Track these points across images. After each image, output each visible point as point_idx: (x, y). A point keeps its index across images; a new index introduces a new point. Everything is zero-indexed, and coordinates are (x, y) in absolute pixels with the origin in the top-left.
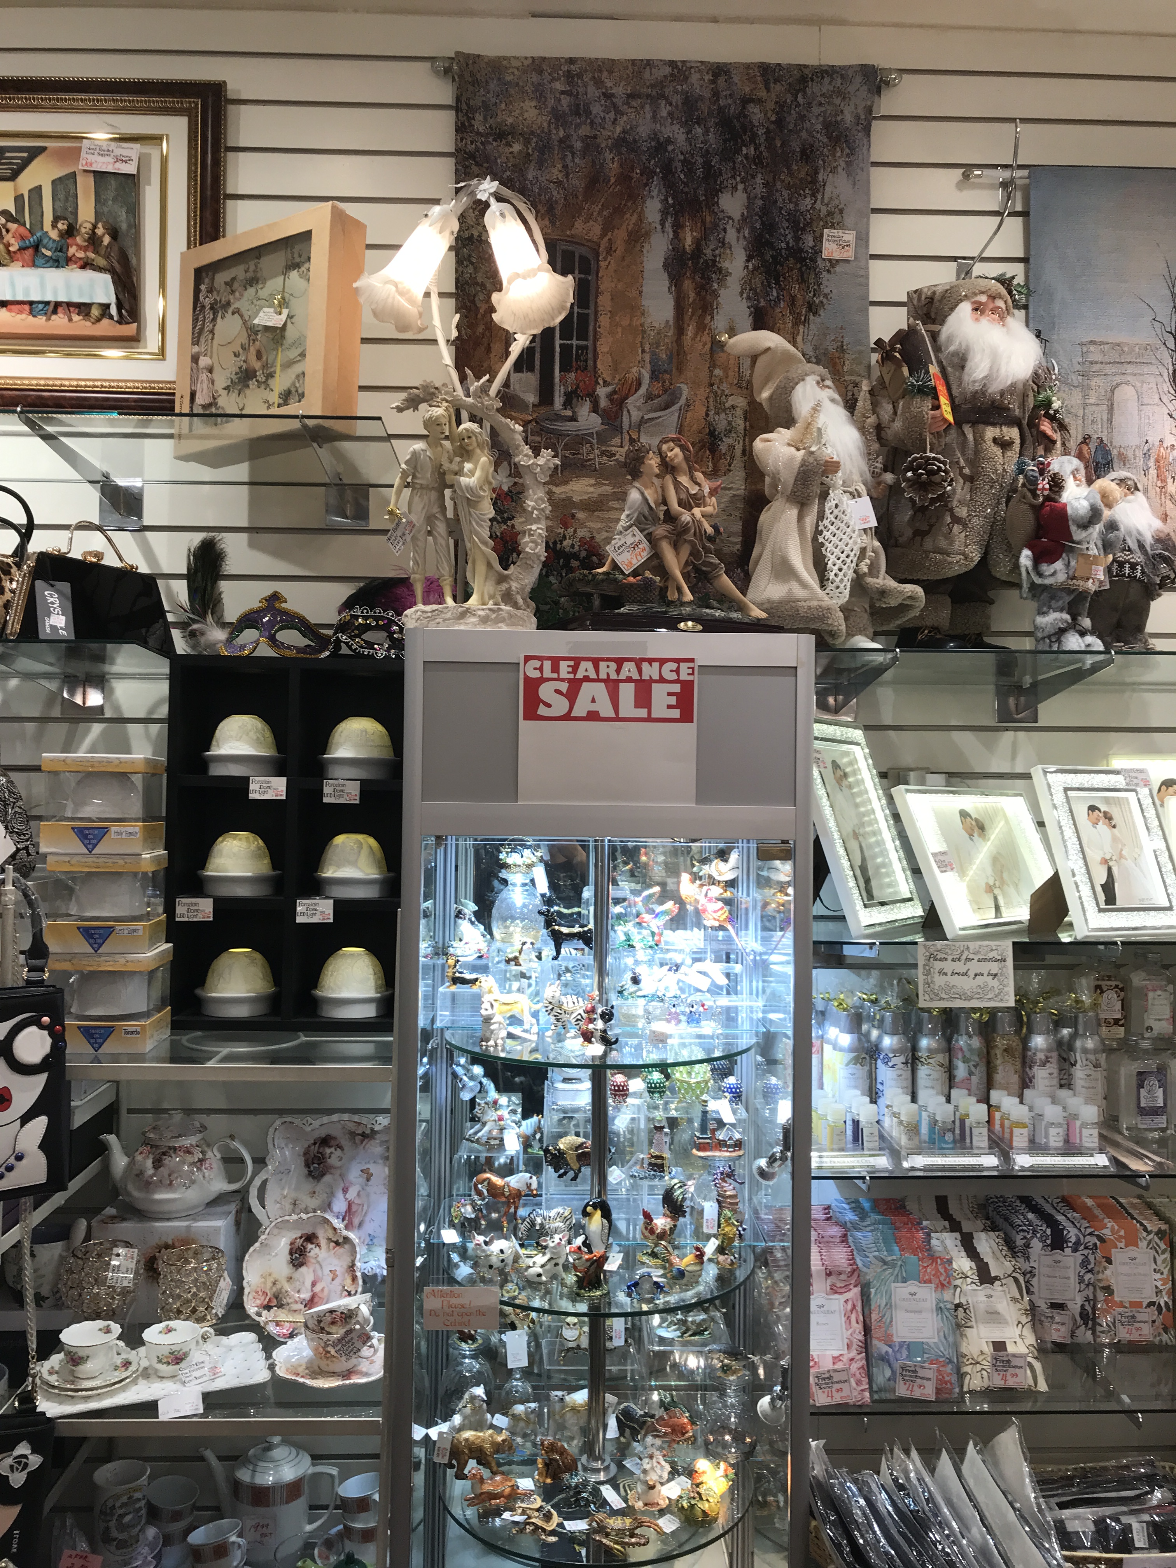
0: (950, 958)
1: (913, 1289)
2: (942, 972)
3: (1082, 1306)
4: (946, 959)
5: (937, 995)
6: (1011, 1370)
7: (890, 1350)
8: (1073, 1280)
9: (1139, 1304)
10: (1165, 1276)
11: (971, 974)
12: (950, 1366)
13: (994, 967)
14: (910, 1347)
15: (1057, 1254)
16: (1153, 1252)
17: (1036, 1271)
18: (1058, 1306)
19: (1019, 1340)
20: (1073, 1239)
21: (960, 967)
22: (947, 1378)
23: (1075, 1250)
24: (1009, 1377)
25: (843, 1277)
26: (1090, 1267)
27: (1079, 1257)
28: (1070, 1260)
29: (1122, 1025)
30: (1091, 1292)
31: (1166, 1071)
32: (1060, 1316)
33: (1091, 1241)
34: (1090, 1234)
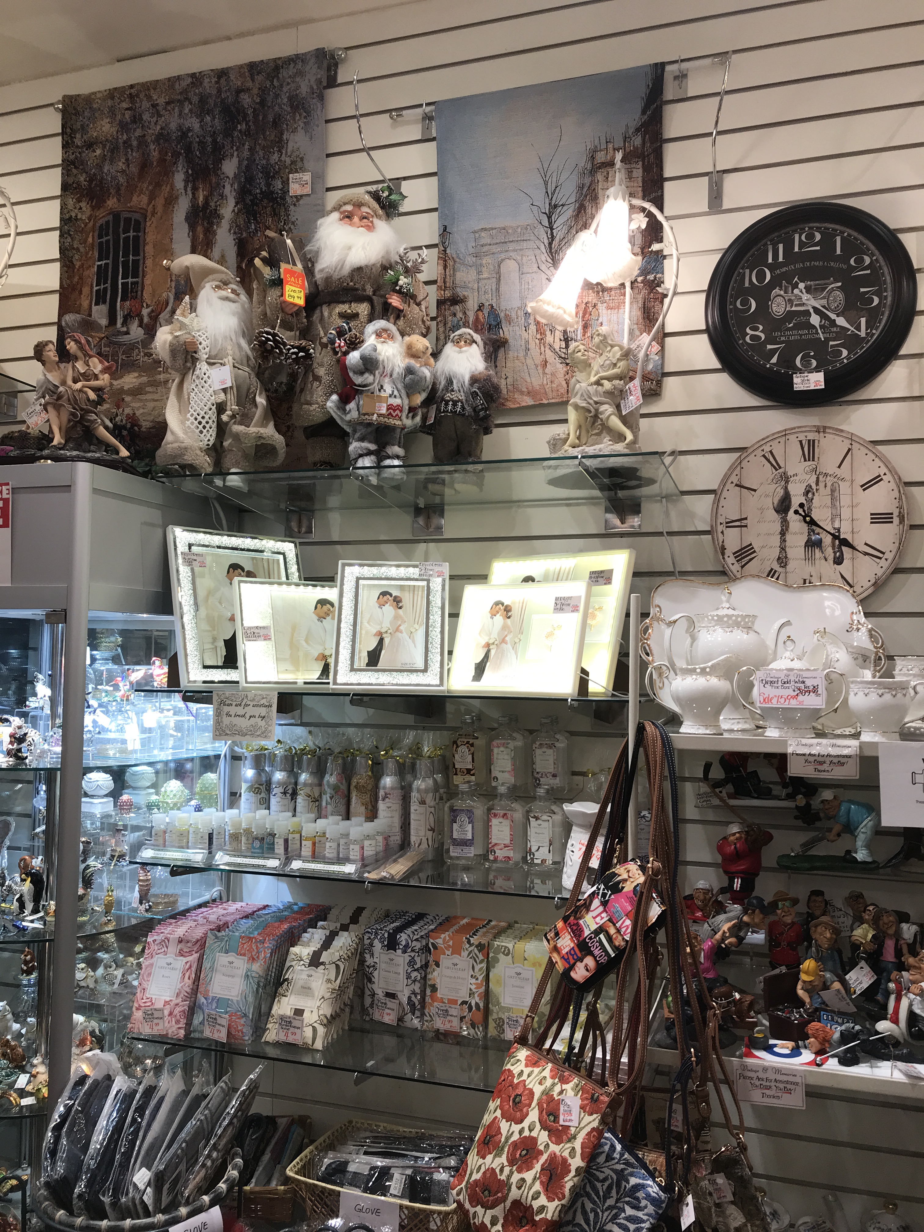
0: (234, 704)
1: (231, 959)
2: (228, 715)
3: (409, 998)
4: (231, 705)
5: (224, 731)
6: (292, 1029)
7: (205, 1002)
8: (402, 976)
9: (454, 1002)
10: (479, 981)
11: (247, 716)
12: (244, 1019)
13: (263, 711)
14: (219, 1001)
15: (392, 954)
16: (472, 961)
17: (377, 966)
18: (391, 996)
19: (315, 1010)
20: (404, 943)
21: (240, 711)
22: (240, 1028)
23: (404, 952)
24: (290, 1034)
25: (189, 945)
26: (416, 967)
27: (407, 957)
28: (401, 959)
29: (473, 775)
30: (417, 987)
31: (474, 810)
32: (391, 1003)
33: (418, 945)
34: (417, 940)
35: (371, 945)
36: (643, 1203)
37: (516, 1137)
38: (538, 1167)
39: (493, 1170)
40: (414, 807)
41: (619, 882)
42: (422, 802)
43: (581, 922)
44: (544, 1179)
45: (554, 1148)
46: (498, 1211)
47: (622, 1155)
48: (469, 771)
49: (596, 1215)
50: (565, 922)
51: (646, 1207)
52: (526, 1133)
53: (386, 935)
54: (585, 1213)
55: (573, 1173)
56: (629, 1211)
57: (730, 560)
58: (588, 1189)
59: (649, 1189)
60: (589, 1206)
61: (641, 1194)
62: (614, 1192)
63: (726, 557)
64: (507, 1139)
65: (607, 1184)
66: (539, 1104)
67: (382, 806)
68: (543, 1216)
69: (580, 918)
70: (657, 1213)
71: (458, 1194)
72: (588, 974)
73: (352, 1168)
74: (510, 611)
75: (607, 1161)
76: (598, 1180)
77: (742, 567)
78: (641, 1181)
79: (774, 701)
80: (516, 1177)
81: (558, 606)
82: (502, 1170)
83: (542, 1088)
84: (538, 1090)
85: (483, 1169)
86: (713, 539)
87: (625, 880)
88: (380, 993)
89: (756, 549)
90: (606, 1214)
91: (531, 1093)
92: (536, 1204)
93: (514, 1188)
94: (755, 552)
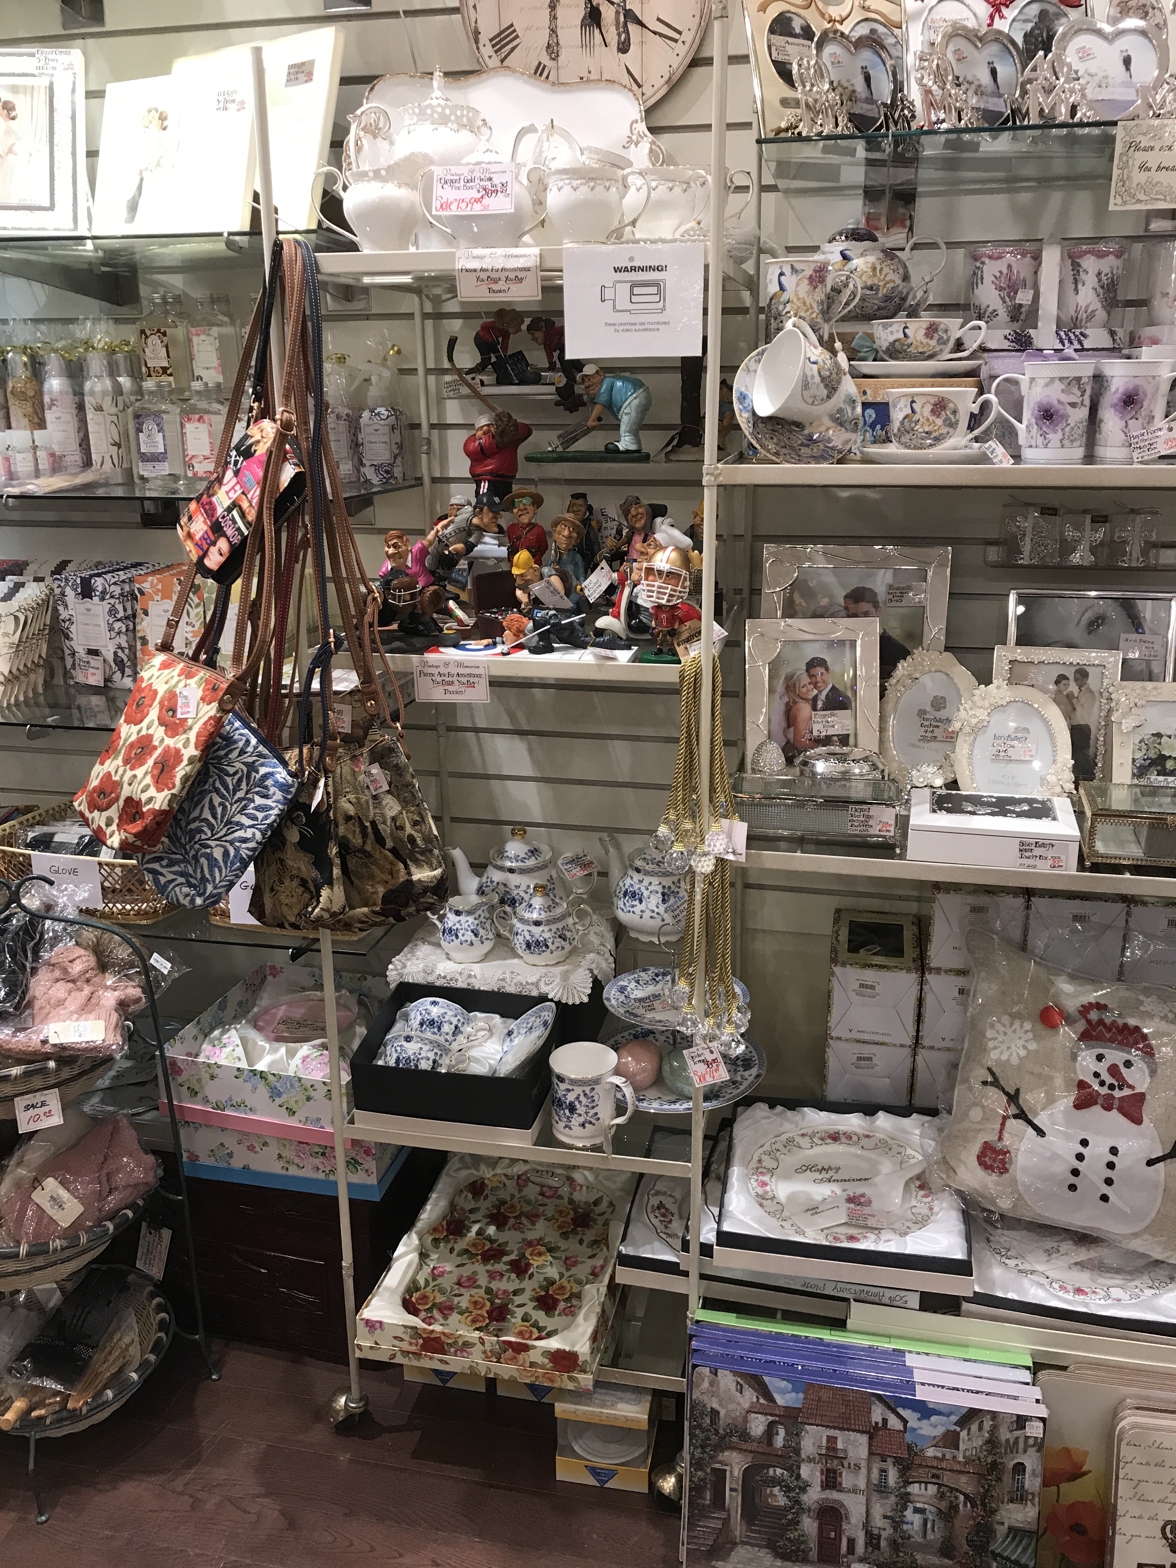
3: (115, 653)
8: (104, 627)
10: (196, 629)
15: (88, 603)
17: (74, 619)
18: (94, 652)
20: (100, 589)
23: (102, 599)
26: (119, 616)
27: (106, 605)
28: (99, 608)
29: (171, 375)
30: (123, 640)
31: (164, 416)
32: (95, 662)
33: (117, 590)
34: (115, 583)
35: (63, 594)
36: (273, 790)
37: (133, 738)
38: (150, 762)
39: (109, 773)
40: (90, 415)
41: (251, 446)
42: (99, 409)
43: (214, 499)
44: (156, 772)
45: (170, 742)
46: (113, 812)
47: (255, 748)
48: (165, 370)
49: (225, 808)
50: (198, 502)
51: (274, 794)
52: (144, 733)
53: (78, 581)
54: (212, 808)
55: (185, 762)
56: (259, 801)
57: (487, 50)
58: (218, 785)
59: (278, 776)
60: (217, 800)
61: (269, 782)
62: (244, 785)
63: (481, 45)
64: (126, 740)
65: (237, 777)
66: (161, 703)
67: (49, 416)
68: (150, 806)
69: (213, 495)
70: (285, 798)
71: (80, 805)
72: (222, 559)
73: (57, 838)
74: (165, 119)
75: (240, 755)
76: (228, 775)
77: (502, 61)
78: (271, 770)
79: (454, 207)
80: (129, 774)
81: (221, 105)
82: (116, 772)
83: (167, 686)
84: (162, 689)
85: (101, 775)
86: (463, 17)
87: (258, 442)
88: (81, 651)
89: (519, 32)
90: (235, 806)
91: (155, 692)
92: (144, 797)
93: (125, 785)
94: (517, 37)
